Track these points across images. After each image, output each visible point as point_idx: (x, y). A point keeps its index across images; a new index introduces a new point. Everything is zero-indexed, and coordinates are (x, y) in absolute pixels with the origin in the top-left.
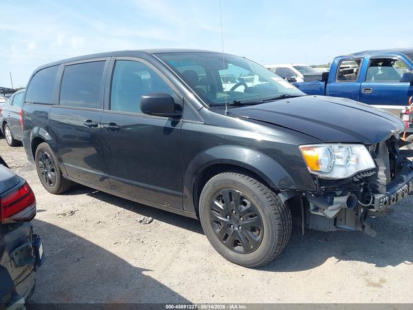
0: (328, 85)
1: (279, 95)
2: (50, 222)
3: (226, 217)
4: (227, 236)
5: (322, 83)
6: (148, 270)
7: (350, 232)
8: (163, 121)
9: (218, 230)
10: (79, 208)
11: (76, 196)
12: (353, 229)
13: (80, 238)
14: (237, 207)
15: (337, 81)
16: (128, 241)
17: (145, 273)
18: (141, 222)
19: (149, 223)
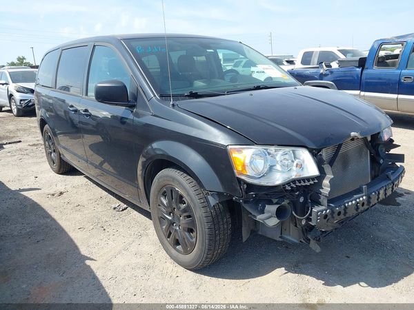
0: (365, 72)
1: (252, 86)
2: (37, 201)
3: (170, 215)
4: (170, 233)
5: (358, 69)
6: (92, 259)
7: (294, 244)
8: (120, 111)
9: (164, 227)
10: (70, 190)
11: (75, 177)
12: (295, 241)
13: (53, 220)
14: (177, 205)
15: (375, 67)
16: (92, 227)
17: (88, 262)
18: (115, 208)
19: (123, 210)
